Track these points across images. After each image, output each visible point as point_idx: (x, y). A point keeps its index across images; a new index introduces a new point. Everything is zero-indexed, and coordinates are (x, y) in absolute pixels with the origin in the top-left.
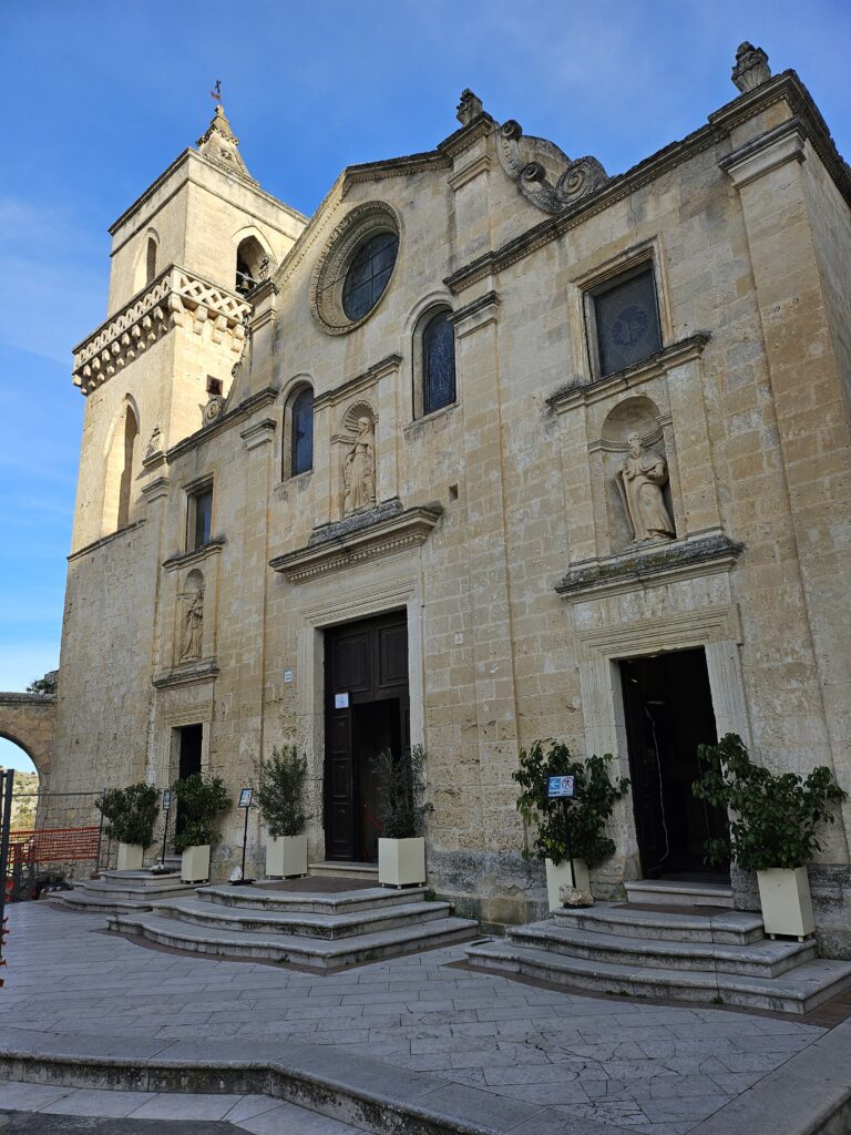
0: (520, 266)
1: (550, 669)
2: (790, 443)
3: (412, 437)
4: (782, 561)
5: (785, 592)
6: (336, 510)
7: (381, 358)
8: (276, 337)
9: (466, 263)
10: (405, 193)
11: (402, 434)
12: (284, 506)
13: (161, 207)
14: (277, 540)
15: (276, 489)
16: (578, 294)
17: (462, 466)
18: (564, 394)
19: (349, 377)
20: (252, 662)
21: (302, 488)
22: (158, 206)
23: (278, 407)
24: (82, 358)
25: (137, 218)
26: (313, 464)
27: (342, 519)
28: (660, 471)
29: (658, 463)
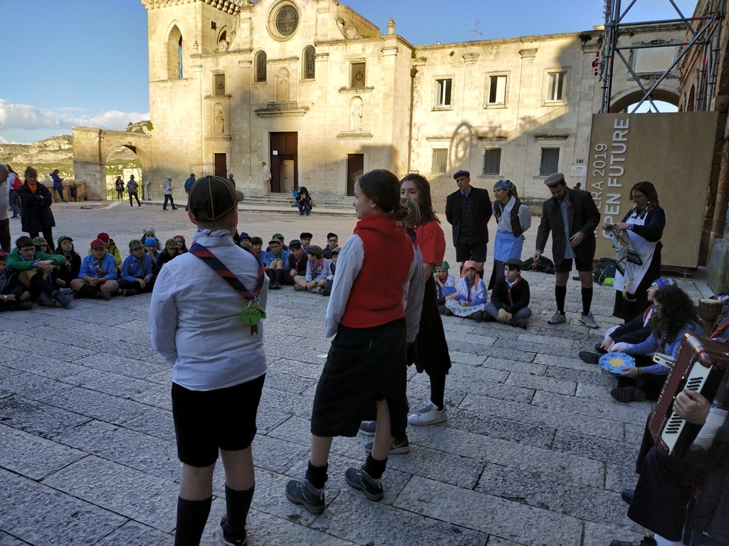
0: (335, 47)
2: (384, 118)
6: (276, 98)
7: (292, 55)
8: (252, 29)
9: (321, 39)
10: (302, 2)
11: (298, 83)
12: (256, 92)
14: (254, 102)
15: (252, 85)
16: (349, 64)
17: (315, 98)
18: (343, 89)
19: (280, 57)
20: (246, 138)
21: (263, 87)
23: (252, 56)
26: (267, 81)
27: (277, 102)
28: (361, 115)
29: (361, 113)
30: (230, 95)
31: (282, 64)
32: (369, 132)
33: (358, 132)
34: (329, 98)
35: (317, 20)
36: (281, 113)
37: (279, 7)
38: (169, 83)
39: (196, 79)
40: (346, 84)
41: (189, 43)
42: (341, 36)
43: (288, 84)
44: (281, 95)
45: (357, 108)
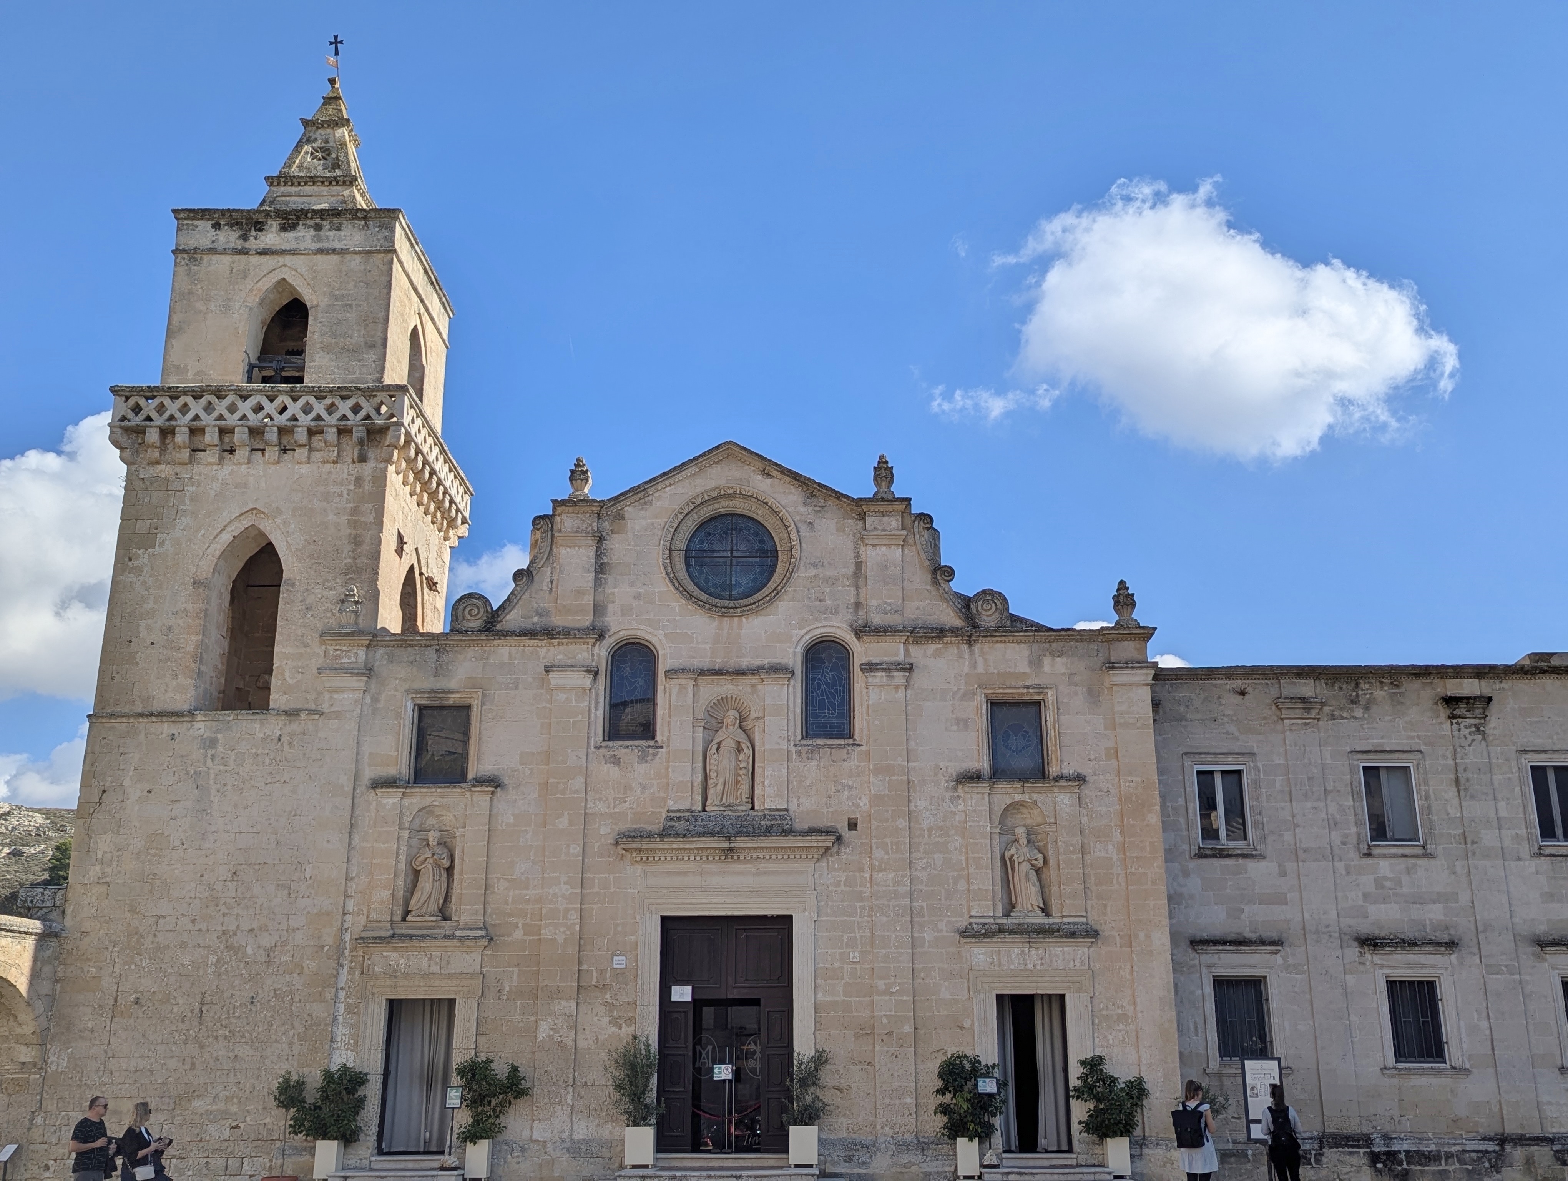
0: (932, 647)
1: (945, 995)
2: (1133, 874)
3: (804, 755)
4: (1121, 947)
5: (1120, 968)
6: (697, 797)
7: (766, 662)
8: (601, 569)
9: (877, 619)
10: (802, 509)
11: (793, 749)
12: (613, 771)
13: (320, 251)
14: (601, 807)
15: (598, 748)
16: (984, 700)
17: (864, 802)
18: (972, 777)
19: (718, 663)
20: (560, 939)
21: (643, 759)
22: (315, 246)
23: (601, 652)
24: (137, 409)
25: (253, 233)
26: (659, 737)
27: (704, 810)
28: (1041, 863)
29: (1040, 856)
30: (494, 783)
31: (725, 687)
32: (1084, 920)
33: (1039, 919)
34: (920, 803)
35: (859, 565)
36: (731, 849)
37: (707, 512)
38: (197, 725)
39: (338, 715)
40: (981, 762)
41: (318, 590)
42: (950, 617)
43: (748, 751)
44: (720, 787)
45: (1023, 841)
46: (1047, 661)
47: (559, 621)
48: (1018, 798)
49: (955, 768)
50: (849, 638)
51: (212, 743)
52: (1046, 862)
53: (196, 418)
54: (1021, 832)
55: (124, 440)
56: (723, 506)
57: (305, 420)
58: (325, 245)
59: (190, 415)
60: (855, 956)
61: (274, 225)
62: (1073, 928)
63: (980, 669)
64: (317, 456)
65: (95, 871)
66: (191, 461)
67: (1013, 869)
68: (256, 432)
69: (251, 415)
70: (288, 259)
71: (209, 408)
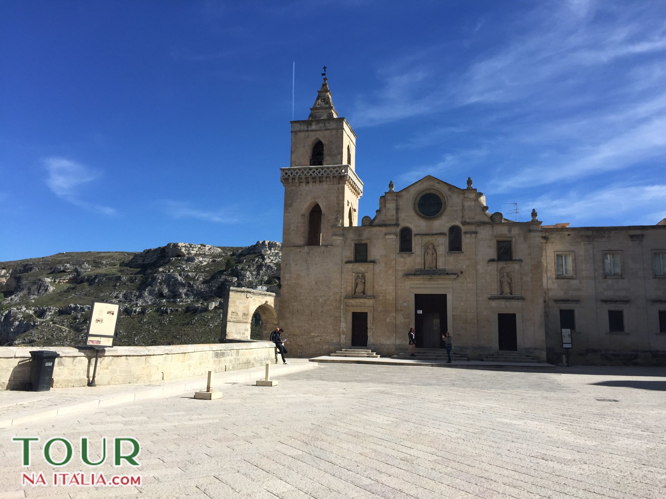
1: (485, 313)
2: (534, 284)
3: (449, 255)
4: (530, 302)
5: (530, 307)
7: (439, 232)
8: (397, 209)
9: (468, 220)
10: (448, 192)
11: (446, 254)
12: (402, 260)
13: (326, 130)
14: (399, 268)
15: (398, 254)
16: (496, 241)
17: (464, 267)
18: (492, 260)
19: (427, 232)
20: (391, 299)
21: (409, 256)
22: (324, 128)
23: (398, 230)
24: (286, 174)
25: (309, 126)
26: (413, 251)
27: (424, 269)
28: (510, 282)
29: (510, 280)
30: (373, 262)
31: (429, 239)
32: (521, 296)
33: (509, 295)
34: (479, 267)
35: (463, 206)
36: (431, 278)
37: (424, 194)
38: (305, 249)
39: (337, 246)
40: (495, 256)
41: (330, 216)
42: (488, 220)
43: (435, 255)
44: (428, 263)
45: (505, 276)
46: (513, 230)
47: (388, 222)
48: (504, 265)
49: (488, 258)
50: (461, 225)
51: (309, 253)
52: (511, 281)
53: (300, 175)
54: (505, 274)
55: (284, 181)
56: (428, 192)
57: (325, 175)
58: (327, 128)
59: (298, 174)
60: (462, 304)
61: (314, 124)
62: (518, 298)
63: (495, 233)
64: (328, 183)
65: (286, 282)
66: (299, 186)
67: (503, 283)
68: (314, 178)
69: (312, 174)
70: (318, 132)
71: (303, 173)
